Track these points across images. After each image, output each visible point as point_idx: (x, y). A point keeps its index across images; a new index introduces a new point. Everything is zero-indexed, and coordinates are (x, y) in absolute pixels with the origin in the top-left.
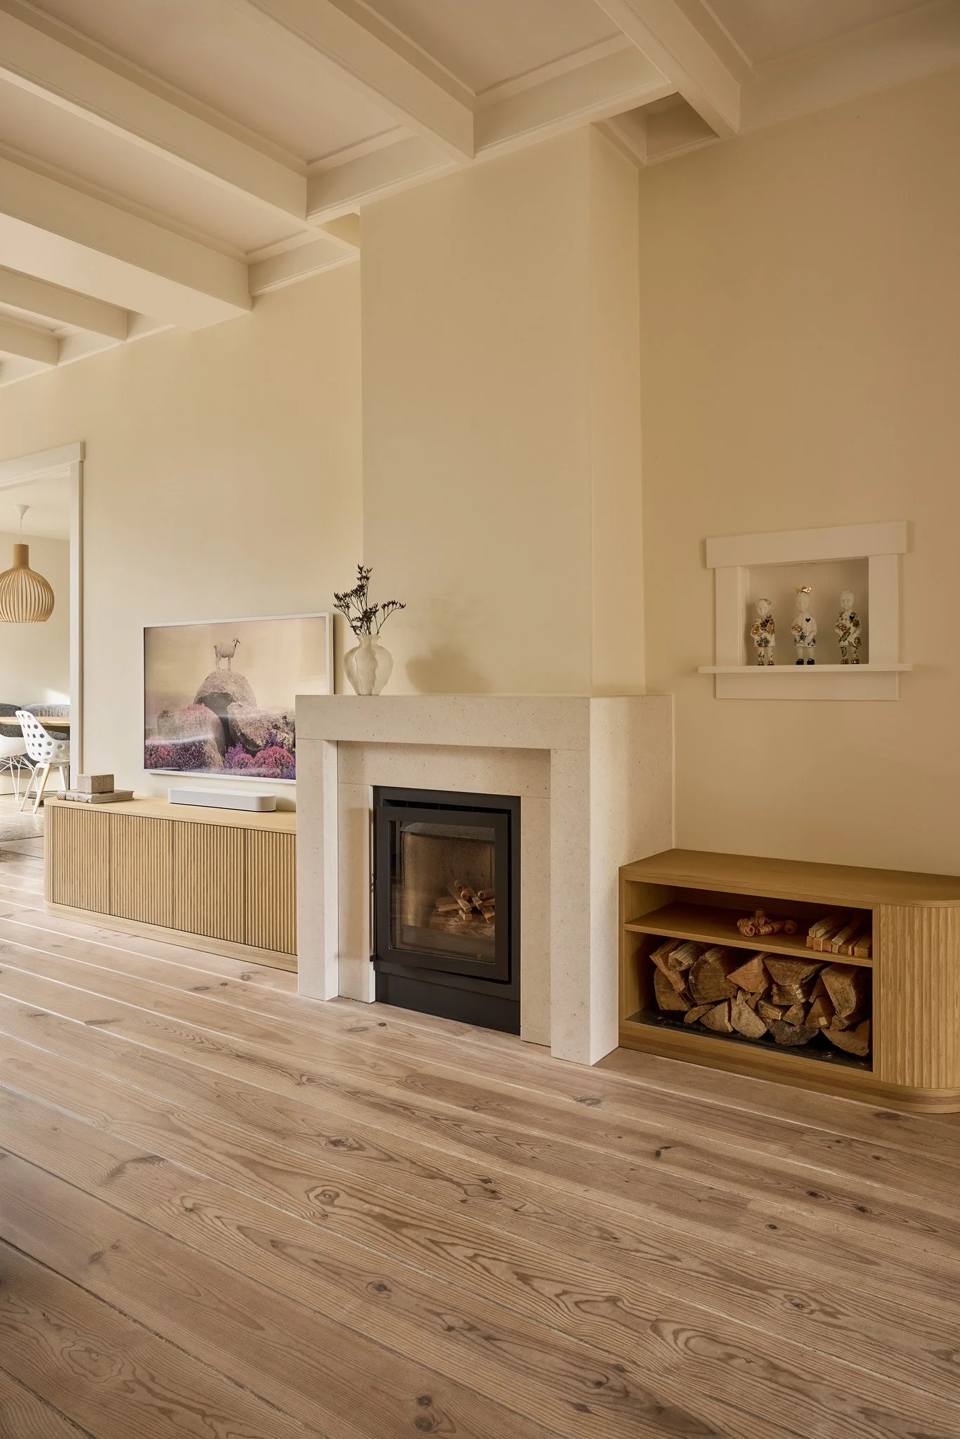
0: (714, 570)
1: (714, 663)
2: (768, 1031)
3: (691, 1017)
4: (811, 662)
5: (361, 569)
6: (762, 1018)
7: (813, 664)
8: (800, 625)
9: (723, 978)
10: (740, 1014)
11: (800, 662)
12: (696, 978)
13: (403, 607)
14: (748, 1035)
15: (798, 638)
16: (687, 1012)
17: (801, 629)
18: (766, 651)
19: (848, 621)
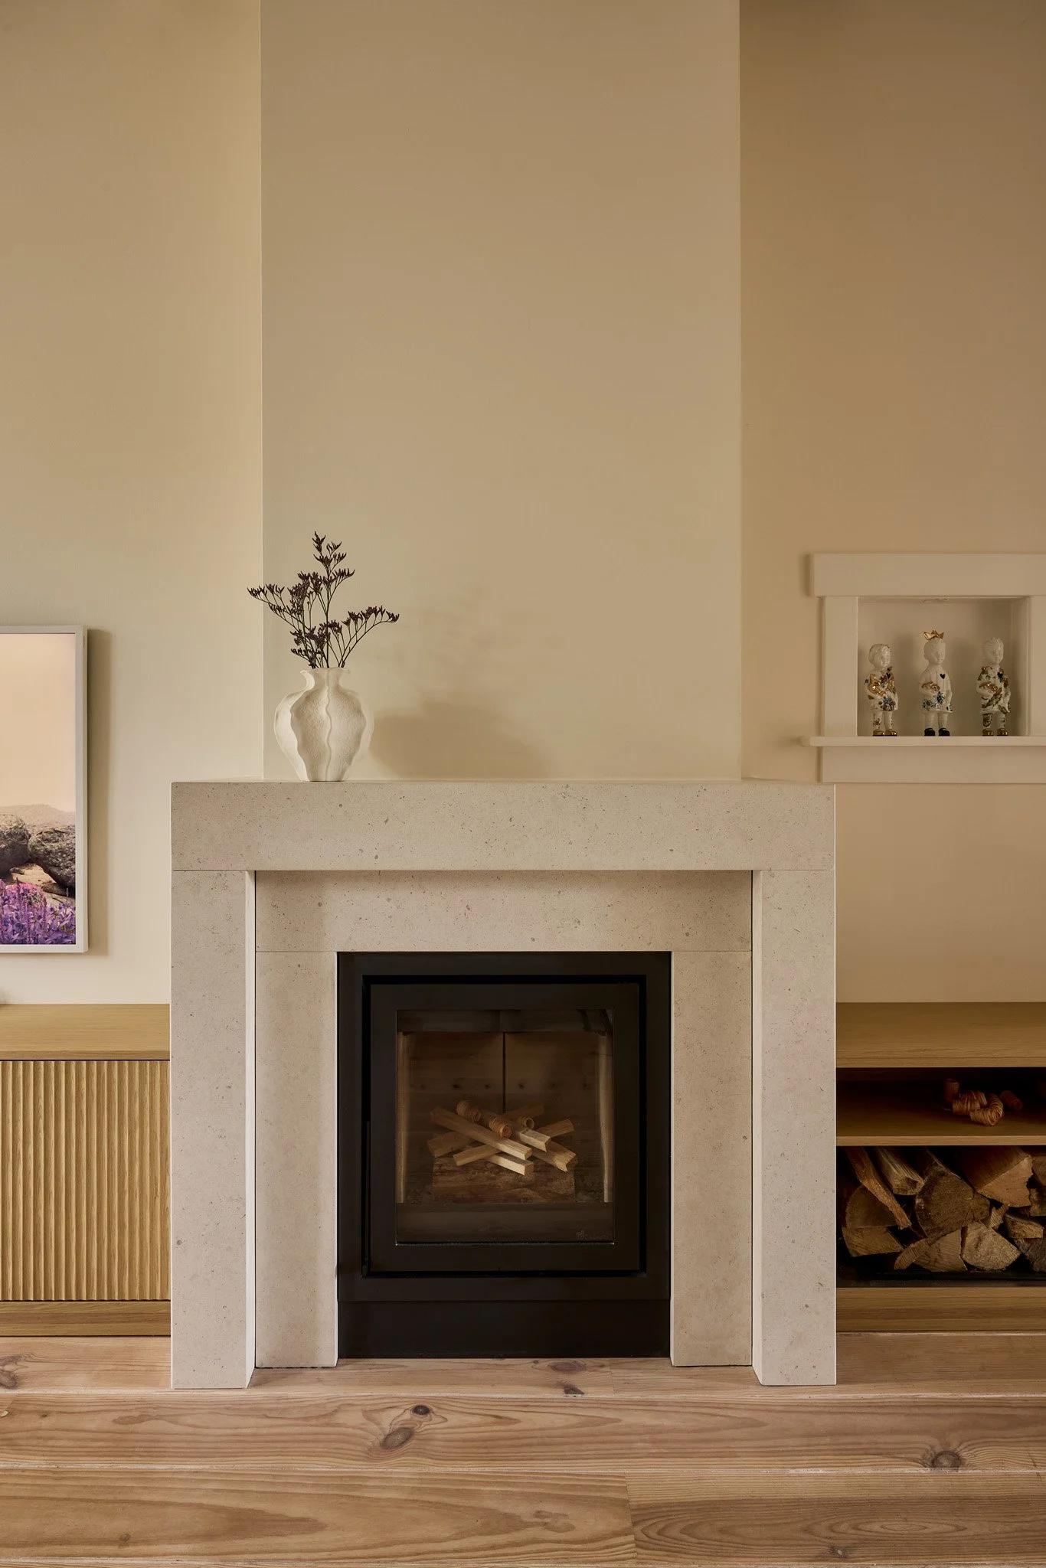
0: (822, 600)
1: (820, 732)
2: (1022, 1257)
3: (905, 1260)
4: (944, 733)
5: (319, 542)
6: (1012, 1241)
7: (949, 735)
8: (935, 683)
9: (971, 1194)
10: (980, 1240)
11: (929, 733)
12: (927, 1200)
13: (394, 618)
14: (988, 1268)
15: (934, 700)
16: (901, 1252)
17: (939, 688)
18: (885, 717)
19: (998, 680)
